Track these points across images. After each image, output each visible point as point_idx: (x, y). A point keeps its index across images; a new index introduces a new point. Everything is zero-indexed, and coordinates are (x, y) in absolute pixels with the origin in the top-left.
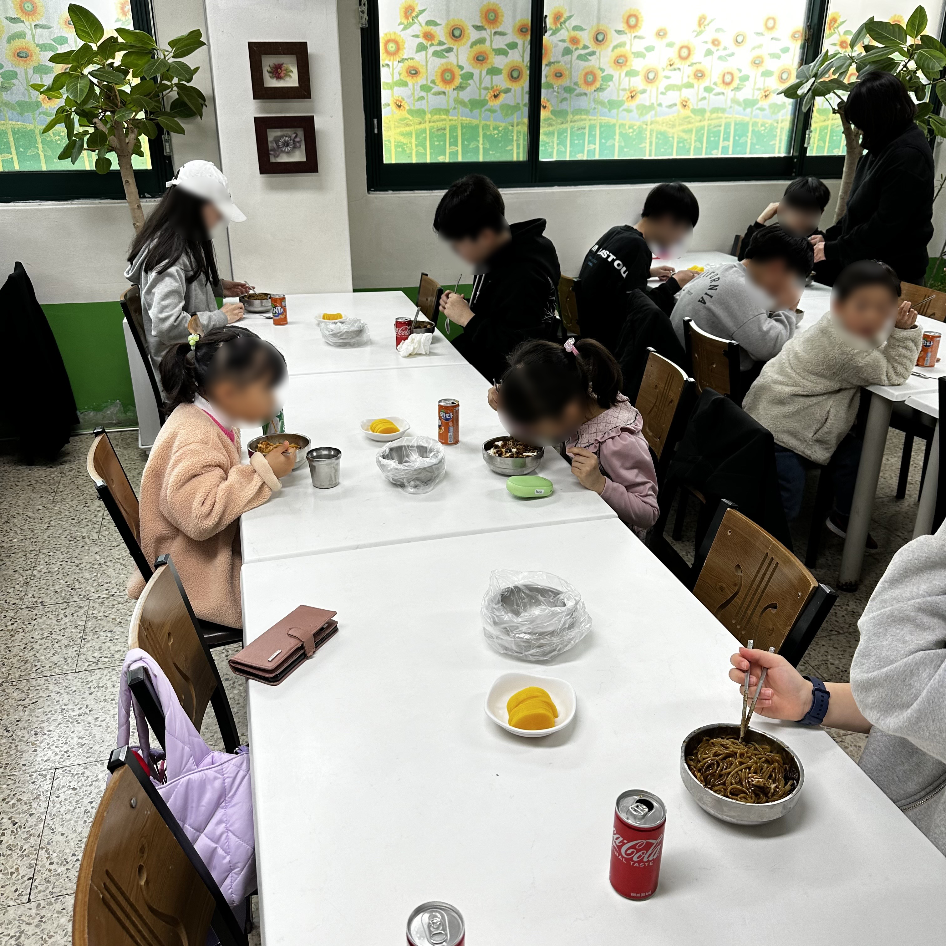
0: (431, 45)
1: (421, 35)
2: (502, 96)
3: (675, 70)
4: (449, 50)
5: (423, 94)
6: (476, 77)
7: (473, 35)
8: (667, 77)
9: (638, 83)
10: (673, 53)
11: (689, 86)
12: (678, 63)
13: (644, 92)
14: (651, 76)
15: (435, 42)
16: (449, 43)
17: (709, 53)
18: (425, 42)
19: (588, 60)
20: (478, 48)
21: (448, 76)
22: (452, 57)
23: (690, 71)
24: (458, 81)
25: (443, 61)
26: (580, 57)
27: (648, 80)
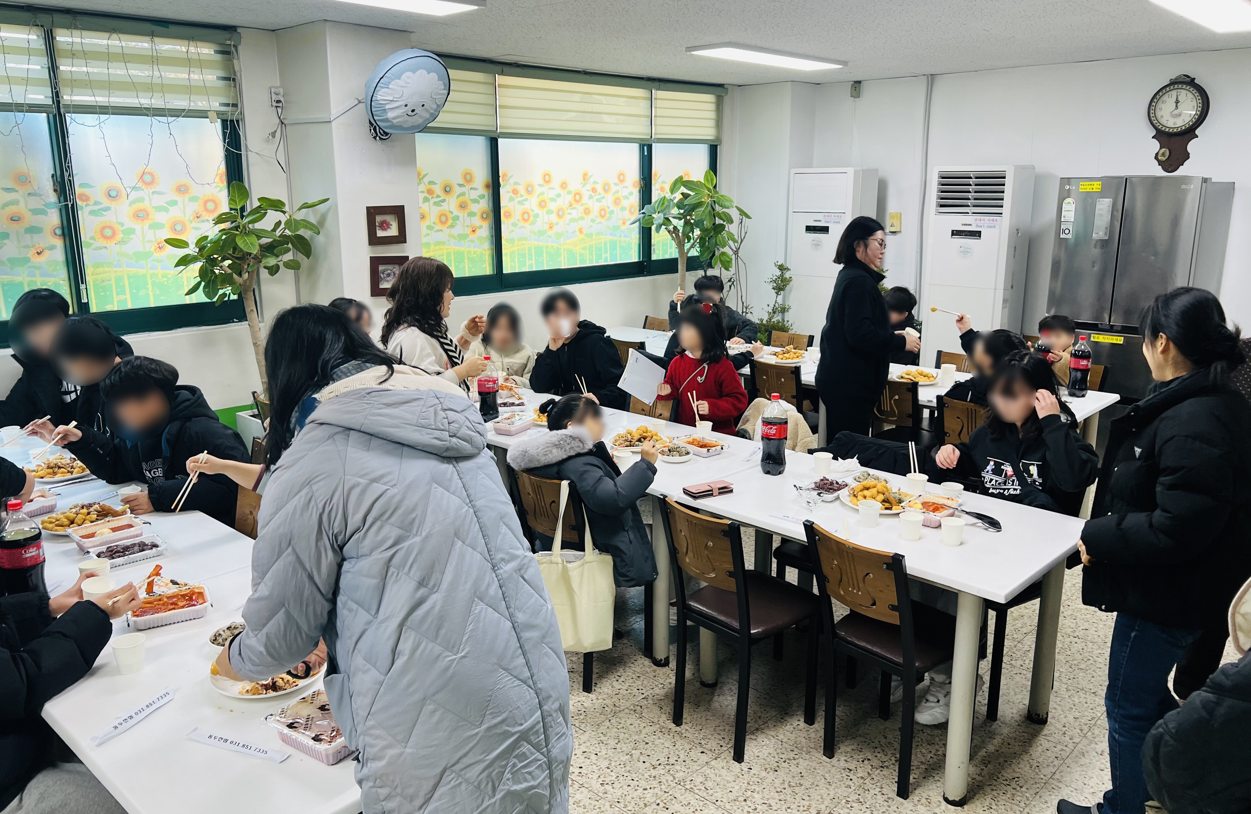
0: (432, 198)
1: (426, 191)
2: (478, 231)
3: (573, 209)
4: (444, 201)
5: (429, 232)
6: (461, 219)
7: (457, 190)
8: (570, 214)
9: (554, 218)
10: (570, 198)
11: (582, 219)
12: (575, 205)
13: (557, 224)
14: (561, 213)
15: (435, 196)
16: (443, 196)
17: (591, 197)
18: (428, 196)
19: (523, 204)
20: (462, 199)
21: (443, 219)
22: (445, 206)
23: (581, 209)
24: (450, 222)
25: (440, 208)
26: (520, 203)
27: (560, 217)
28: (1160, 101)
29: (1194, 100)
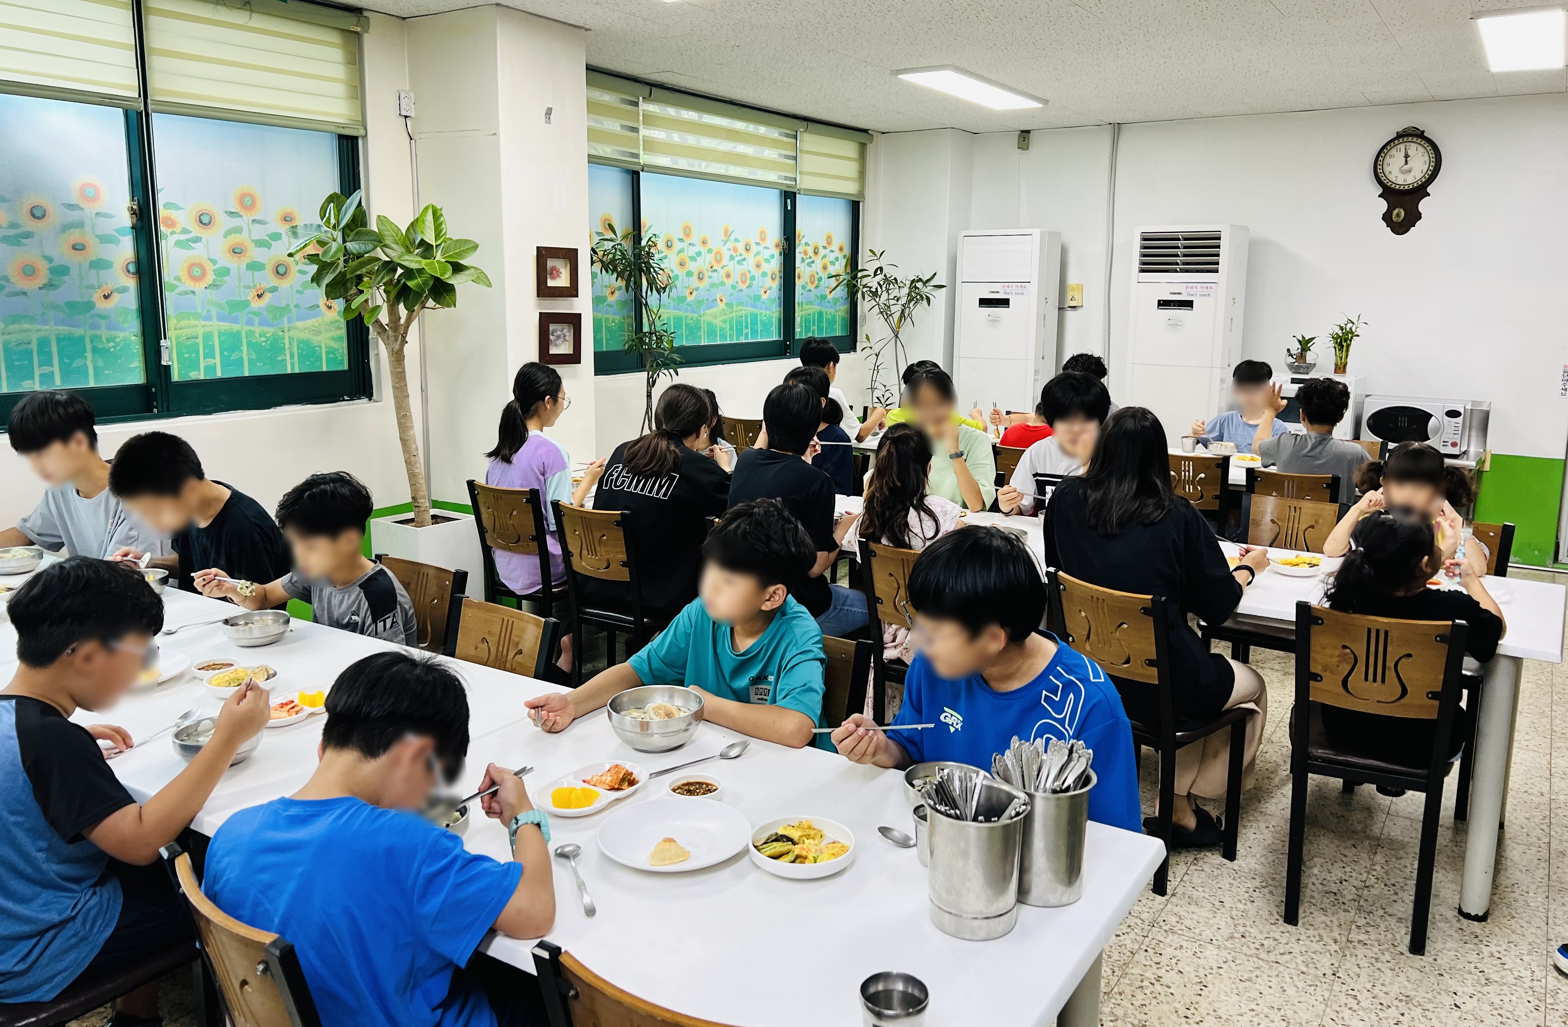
28: (1388, 156)
29: (1426, 154)
